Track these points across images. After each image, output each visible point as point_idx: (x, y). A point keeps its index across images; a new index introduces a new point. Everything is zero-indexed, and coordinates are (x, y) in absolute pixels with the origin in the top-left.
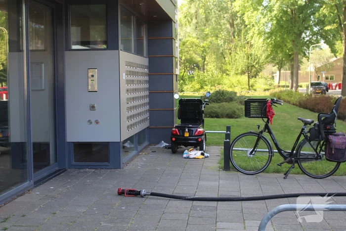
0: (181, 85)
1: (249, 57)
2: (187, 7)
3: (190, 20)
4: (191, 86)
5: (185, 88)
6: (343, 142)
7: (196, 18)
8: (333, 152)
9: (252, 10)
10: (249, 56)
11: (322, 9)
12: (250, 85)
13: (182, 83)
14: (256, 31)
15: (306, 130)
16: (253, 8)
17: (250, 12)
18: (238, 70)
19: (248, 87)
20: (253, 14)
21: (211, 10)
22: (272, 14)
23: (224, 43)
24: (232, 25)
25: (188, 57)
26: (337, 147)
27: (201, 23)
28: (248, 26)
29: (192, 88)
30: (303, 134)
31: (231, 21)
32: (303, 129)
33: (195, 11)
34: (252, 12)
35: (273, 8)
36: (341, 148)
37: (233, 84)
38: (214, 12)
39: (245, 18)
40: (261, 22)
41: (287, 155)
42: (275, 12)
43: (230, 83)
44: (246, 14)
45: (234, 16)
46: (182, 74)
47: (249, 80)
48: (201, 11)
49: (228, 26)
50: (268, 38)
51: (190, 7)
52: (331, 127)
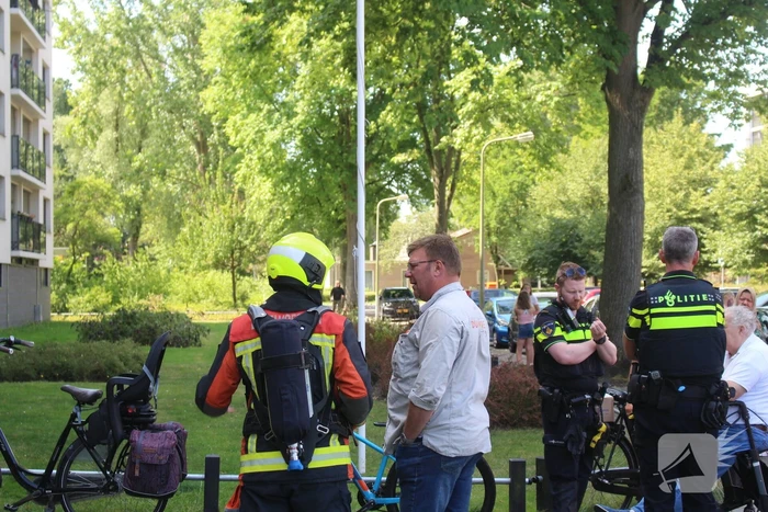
0: (63, 296)
1: (233, 227)
2: (89, 99)
3: (96, 131)
4: (87, 297)
5: (72, 301)
6: (163, 448)
7: (117, 127)
8: (137, 473)
9: (245, 111)
10: (235, 223)
11: (384, 113)
12: (237, 296)
13: (66, 290)
14: (253, 162)
15: (82, 417)
16: (248, 106)
17: (238, 116)
18: (206, 256)
19: (231, 299)
20: (247, 121)
21: (149, 109)
22: (292, 122)
23: (182, 189)
24: (202, 146)
25: (84, 223)
26: (148, 459)
27: (128, 139)
28: (238, 150)
29: (89, 302)
30: (75, 427)
31: (198, 136)
32: (74, 416)
33: (111, 110)
34: (245, 117)
35: (295, 110)
36: (156, 462)
37: (196, 293)
38: (157, 113)
39: (229, 130)
40: (266, 140)
41: (35, 482)
42: (300, 118)
43: (187, 291)
44: (231, 118)
45: (205, 125)
46: (68, 268)
47: (234, 283)
48: (127, 110)
49: (193, 148)
50: (284, 181)
51: (96, 100)
52: (138, 410)
